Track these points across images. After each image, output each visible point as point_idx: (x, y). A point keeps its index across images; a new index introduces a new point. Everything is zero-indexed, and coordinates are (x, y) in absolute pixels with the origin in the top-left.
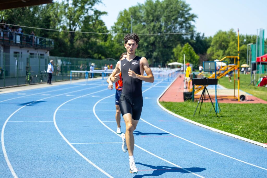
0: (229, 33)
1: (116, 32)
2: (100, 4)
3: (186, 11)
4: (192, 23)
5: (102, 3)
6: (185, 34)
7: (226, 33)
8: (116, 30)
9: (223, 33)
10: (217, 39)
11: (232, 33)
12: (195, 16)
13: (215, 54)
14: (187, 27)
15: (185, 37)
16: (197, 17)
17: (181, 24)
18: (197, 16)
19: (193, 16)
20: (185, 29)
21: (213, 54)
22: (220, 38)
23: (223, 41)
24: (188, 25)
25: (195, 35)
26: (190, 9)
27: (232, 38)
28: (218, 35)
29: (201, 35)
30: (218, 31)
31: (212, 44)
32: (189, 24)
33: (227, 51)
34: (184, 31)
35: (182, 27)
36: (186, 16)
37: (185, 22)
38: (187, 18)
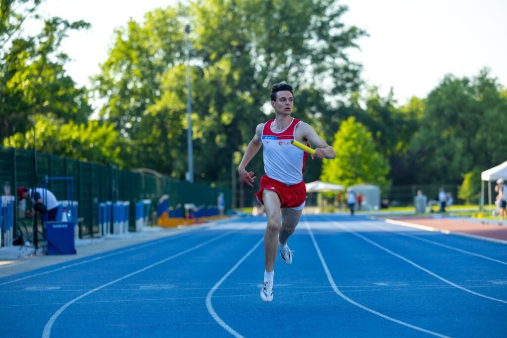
3: (332, 17)
7: (466, 81)
12: (362, 33)
13: (438, 151)
14: (336, 70)
15: (332, 102)
17: (316, 60)
19: (354, 32)
20: (333, 76)
23: (461, 110)
24: (339, 62)
26: (343, 9)
32: (343, 56)
34: (327, 83)
35: (319, 71)
36: (333, 32)
37: (332, 51)
38: (336, 39)
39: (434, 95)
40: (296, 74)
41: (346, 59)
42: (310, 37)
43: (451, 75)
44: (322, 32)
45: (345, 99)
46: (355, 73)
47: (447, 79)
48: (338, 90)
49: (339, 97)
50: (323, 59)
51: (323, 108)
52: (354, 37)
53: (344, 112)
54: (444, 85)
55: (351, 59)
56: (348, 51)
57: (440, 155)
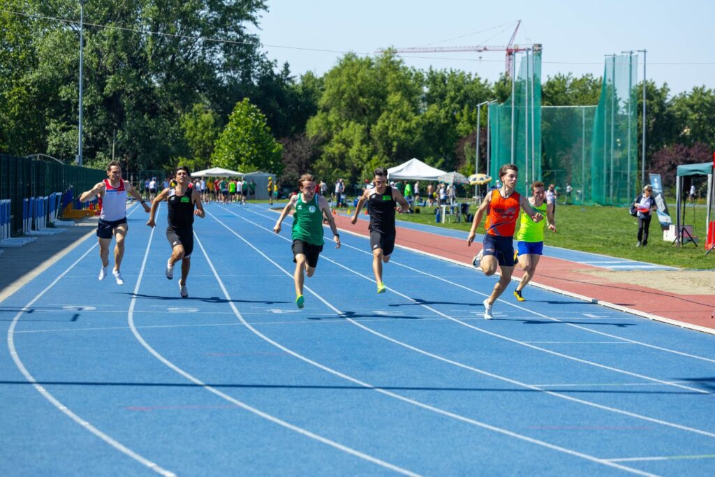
0: (382, 66)
4: (248, 28)
6: (226, 68)
7: (369, 64)
9: (362, 63)
10: (340, 84)
11: (390, 64)
12: (258, 5)
13: (336, 137)
15: (223, 77)
16: (265, 8)
18: (265, 3)
20: (224, 50)
21: (330, 137)
22: (350, 81)
23: (361, 94)
24: (233, 35)
25: (257, 70)
27: (393, 80)
28: (344, 72)
29: (277, 70)
30: (343, 57)
31: (323, 101)
32: (238, 30)
33: (377, 128)
34: (219, 57)
35: (208, 44)
38: (230, 9)
41: (240, 33)
42: (202, 8)
43: (354, 56)
46: (250, 49)
47: (349, 58)
49: (231, 73)
50: (212, 32)
51: (213, 84)
52: (250, 8)
53: (236, 90)
54: (344, 66)
55: (246, 32)
56: (244, 24)
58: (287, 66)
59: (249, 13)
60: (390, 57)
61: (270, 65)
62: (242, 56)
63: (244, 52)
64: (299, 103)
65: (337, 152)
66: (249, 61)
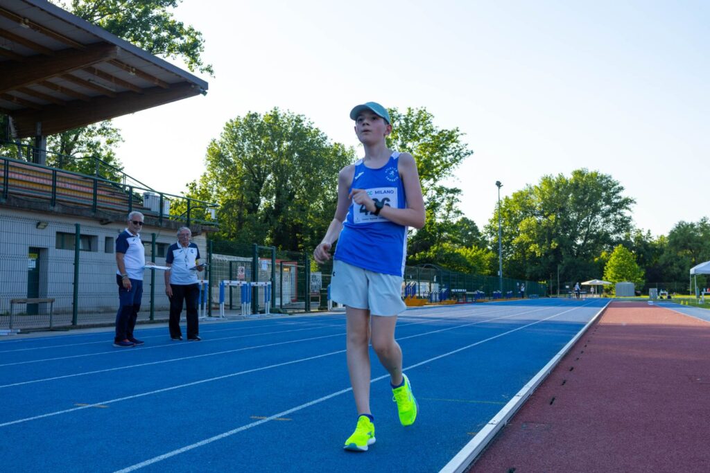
0: (701, 226)
1: (492, 234)
2: (450, 178)
3: (614, 193)
4: (626, 213)
5: (453, 176)
6: (614, 232)
7: (692, 225)
8: (492, 230)
9: (687, 226)
10: (676, 237)
11: (705, 225)
12: (631, 201)
14: (616, 221)
15: (614, 237)
16: (635, 203)
17: (605, 215)
18: (635, 200)
19: (627, 201)
20: (614, 224)
22: (681, 235)
23: (689, 242)
24: (619, 217)
25: (633, 233)
26: (621, 189)
28: (678, 231)
29: (644, 233)
30: (678, 223)
32: (620, 214)
34: (611, 228)
35: (607, 221)
36: (616, 201)
37: (613, 210)
38: (616, 204)
39: (672, 233)
40: (594, 223)
41: (622, 215)
43: (683, 222)
44: (608, 201)
45: (622, 236)
46: (627, 222)
47: (681, 224)
48: (618, 231)
49: (617, 235)
50: (609, 215)
52: (627, 204)
53: (619, 242)
54: (679, 228)
55: (625, 215)
56: (624, 211)
57: (676, 267)
58: (649, 231)
59: (627, 206)
60: (705, 222)
61: (640, 231)
62: (623, 226)
63: (624, 224)
64: (656, 249)
65: (676, 272)
66: (628, 230)
